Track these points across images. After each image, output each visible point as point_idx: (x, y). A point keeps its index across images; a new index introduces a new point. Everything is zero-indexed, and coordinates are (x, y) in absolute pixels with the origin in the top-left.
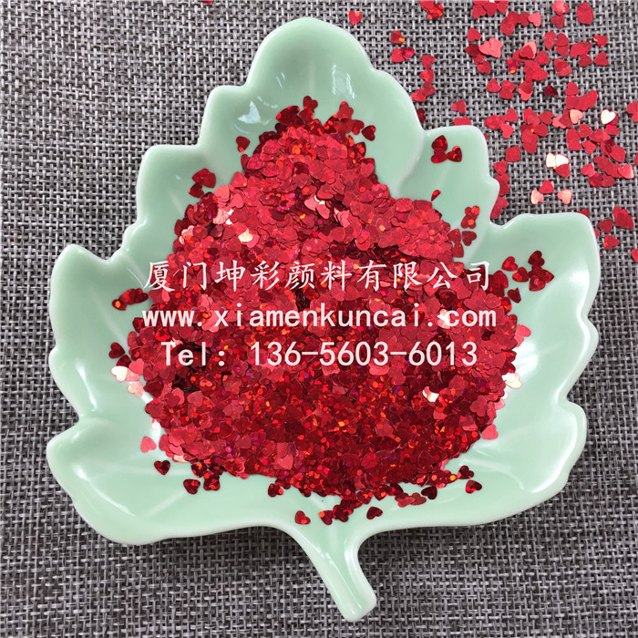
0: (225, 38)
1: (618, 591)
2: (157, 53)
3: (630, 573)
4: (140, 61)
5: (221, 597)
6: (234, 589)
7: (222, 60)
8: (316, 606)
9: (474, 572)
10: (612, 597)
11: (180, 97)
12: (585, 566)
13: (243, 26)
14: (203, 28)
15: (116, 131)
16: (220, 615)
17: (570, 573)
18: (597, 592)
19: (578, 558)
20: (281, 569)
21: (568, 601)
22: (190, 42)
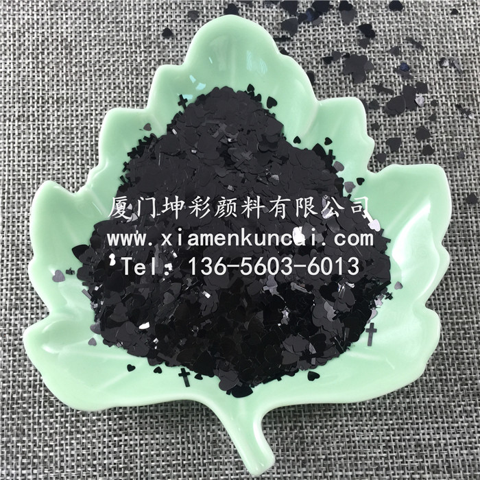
0: (62, 24)
1: (367, 438)
2: (10, 37)
3: (376, 425)
5: (57, 448)
6: (68, 442)
7: (60, 40)
8: (132, 453)
10: (362, 444)
11: (27, 68)
13: (75, 14)
14: (45, 17)
16: (56, 463)
20: (105, 425)
21: (327, 446)
22: (35, 28)
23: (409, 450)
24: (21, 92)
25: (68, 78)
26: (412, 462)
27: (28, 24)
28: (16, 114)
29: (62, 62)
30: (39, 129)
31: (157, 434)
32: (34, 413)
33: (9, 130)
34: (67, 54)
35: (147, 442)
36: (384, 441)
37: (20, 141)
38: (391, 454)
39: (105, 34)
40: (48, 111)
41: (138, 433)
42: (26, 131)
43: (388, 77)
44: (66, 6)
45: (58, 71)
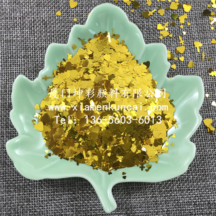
0: (42, 13)
1: (186, 201)
2: (18, 19)
3: (190, 195)
4: (13, 22)
5: (45, 207)
6: (50, 204)
7: (41, 21)
8: (79, 209)
9: (134, 196)
10: (184, 203)
11: (27, 34)
12: (174, 192)
13: (48, 9)
14: (35, 10)
15: (5, 46)
16: (45, 214)
17: (169, 195)
18: (178, 202)
19: (171, 189)
20: (66, 197)
21: (168, 205)
22: (30, 15)
23: (205, 205)
24: (24, 45)
25: (45, 38)
26: (206, 211)
27: (27, 13)
28: (23, 55)
29: (43, 31)
30: (33, 62)
31: (90, 200)
32: (34, 191)
33: (20, 62)
34: (45, 27)
35: (86, 204)
36: (193, 202)
37: (25, 67)
38: (197, 208)
39: (62, 18)
40: (37, 53)
41: (82, 200)
42: (27, 63)
43: (191, 35)
44: (44, 5)
45: (41, 35)
